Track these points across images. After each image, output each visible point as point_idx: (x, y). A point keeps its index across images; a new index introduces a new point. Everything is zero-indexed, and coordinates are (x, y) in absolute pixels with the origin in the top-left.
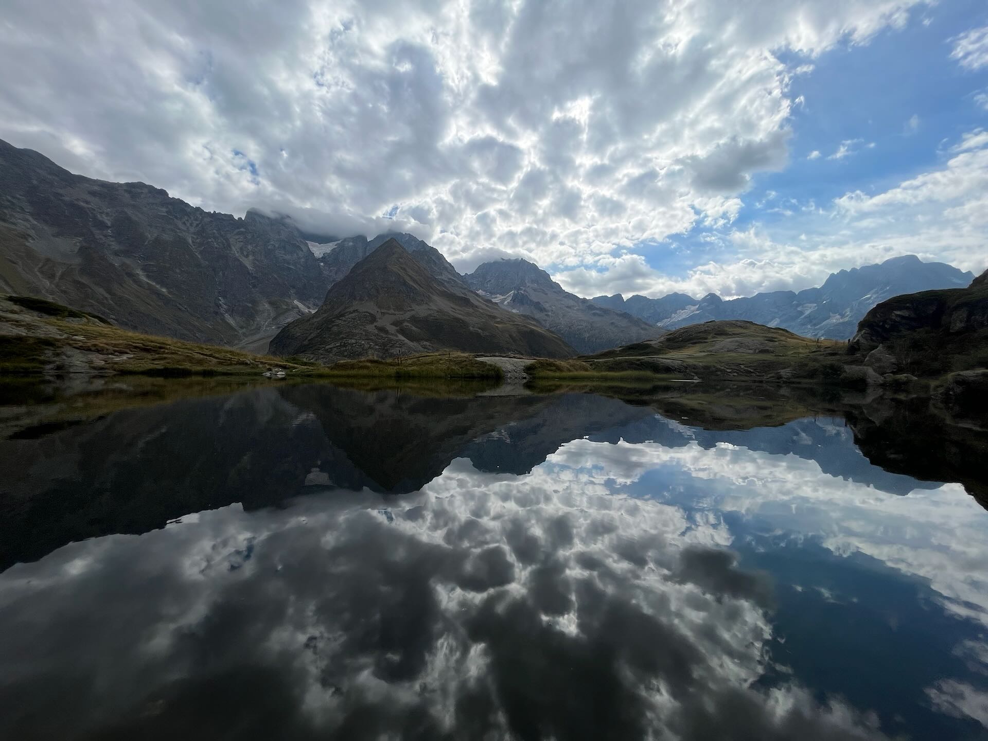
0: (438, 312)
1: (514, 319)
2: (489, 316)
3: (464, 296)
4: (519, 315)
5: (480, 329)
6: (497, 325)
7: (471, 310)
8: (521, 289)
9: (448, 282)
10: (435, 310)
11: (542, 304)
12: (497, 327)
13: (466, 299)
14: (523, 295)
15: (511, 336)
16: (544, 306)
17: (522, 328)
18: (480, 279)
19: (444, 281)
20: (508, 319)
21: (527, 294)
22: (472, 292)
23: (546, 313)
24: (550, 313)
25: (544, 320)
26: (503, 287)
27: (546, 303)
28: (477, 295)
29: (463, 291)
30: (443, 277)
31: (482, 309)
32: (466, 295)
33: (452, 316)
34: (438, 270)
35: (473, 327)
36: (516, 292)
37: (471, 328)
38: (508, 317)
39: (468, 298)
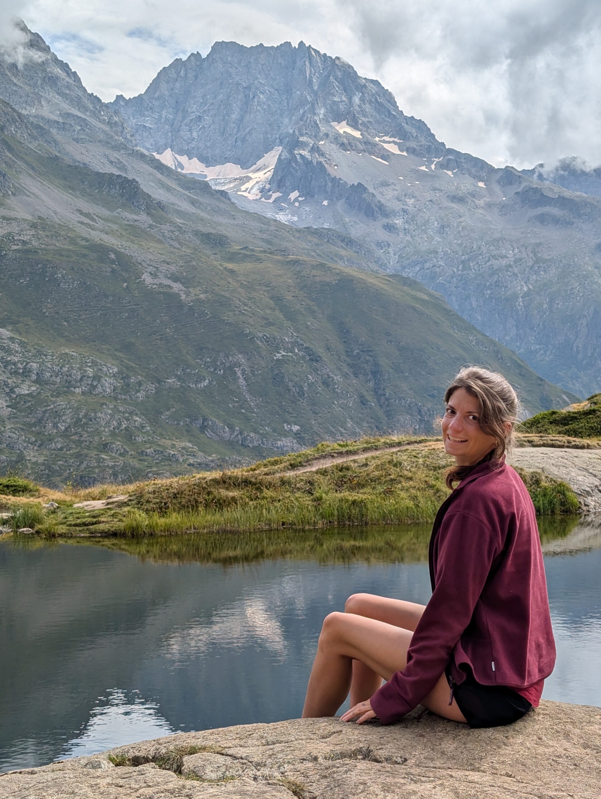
0: (34, 226)
1: (285, 244)
2: (203, 235)
3: (117, 172)
4: (299, 231)
5: (176, 279)
6: (230, 266)
7: (143, 218)
8: (303, 145)
9: (63, 127)
10: (25, 220)
11: (371, 190)
12: (232, 272)
13: (126, 180)
14: (308, 163)
15: (278, 300)
16: (379, 197)
17: (314, 272)
18: (164, 113)
19: (49, 121)
20: (265, 246)
21: (322, 160)
22: (142, 156)
23: (385, 221)
24: (398, 222)
25: (379, 245)
26: (244, 140)
27: (383, 189)
28: (160, 167)
29: (115, 155)
30: (46, 111)
31: (179, 213)
32: (123, 168)
33: (84, 239)
34: (27, 88)
35: (154, 275)
36: (285, 155)
37: (147, 278)
38: (264, 236)
39: (130, 177)
